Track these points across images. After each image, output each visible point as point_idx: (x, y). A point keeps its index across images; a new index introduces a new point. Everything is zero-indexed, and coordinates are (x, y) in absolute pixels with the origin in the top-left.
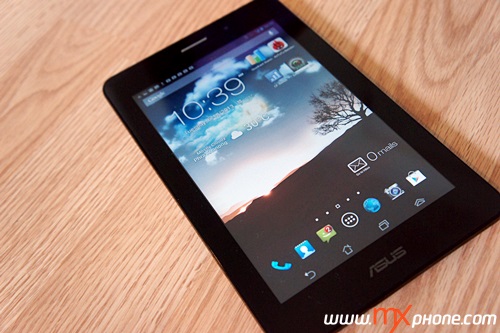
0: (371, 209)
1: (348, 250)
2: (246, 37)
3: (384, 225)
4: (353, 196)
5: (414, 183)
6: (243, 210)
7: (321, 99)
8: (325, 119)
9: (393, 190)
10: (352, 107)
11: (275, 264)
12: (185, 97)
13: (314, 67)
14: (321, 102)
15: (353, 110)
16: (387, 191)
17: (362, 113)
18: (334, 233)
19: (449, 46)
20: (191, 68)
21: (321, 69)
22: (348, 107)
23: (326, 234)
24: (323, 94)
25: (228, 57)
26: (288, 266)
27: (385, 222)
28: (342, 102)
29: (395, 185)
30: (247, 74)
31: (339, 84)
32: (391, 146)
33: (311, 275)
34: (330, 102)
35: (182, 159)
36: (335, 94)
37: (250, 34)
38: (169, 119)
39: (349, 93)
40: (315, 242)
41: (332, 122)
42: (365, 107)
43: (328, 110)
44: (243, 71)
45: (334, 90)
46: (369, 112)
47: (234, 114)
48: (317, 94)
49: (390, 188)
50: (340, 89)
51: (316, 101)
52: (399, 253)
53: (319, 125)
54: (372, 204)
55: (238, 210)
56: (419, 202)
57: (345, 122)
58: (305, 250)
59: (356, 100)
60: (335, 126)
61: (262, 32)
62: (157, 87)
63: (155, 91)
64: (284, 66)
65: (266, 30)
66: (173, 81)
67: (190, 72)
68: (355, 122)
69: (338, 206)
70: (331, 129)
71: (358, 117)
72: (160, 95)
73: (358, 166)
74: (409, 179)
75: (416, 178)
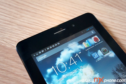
2: (82, 32)
7: (117, 72)
12: (56, 60)
13: (112, 54)
14: (116, 74)
20: (59, 44)
21: (115, 56)
24: (117, 70)
25: (73, 41)
37: (84, 30)
38: (49, 71)
45: (122, 69)
47: (79, 73)
48: (115, 69)
51: (114, 73)
61: (88, 31)
62: (43, 51)
63: (42, 53)
64: (99, 51)
65: (90, 30)
66: (50, 49)
67: (58, 46)
72: (44, 56)
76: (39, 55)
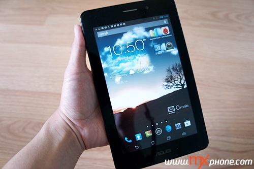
0: (168, 130)
1: (153, 143)
2: (154, 18)
4: (164, 122)
5: (186, 126)
6: (123, 111)
7: (171, 70)
8: (168, 82)
9: (178, 126)
10: (181, 81)
11: (126, 139)
14: (170, 72)
15: (180, 83)
16: (176, 125)
17: (183, 85)
18: (151, 134)
20: (124, 24)
22: (179, 80)
23: (148, 134)
24: (173, 68)
25: (141, 26)
26: (130, 141)
27: (170, 137)
28: (178, 76)
29: (179, 124)
31: (181, 66)
32: (186, 106)
33: (137, 148)
34: (174, 74)
36: (178, 71)
37: (156, 17)
39: (183, 73)
40: (144, 135)
41: (170, 84)
42: (185, 83)
43: (171, 77)
45: (178, 68)
46: (185, 86)
48: (171, 67)
50: (180, 69)
51: (169, 71)
52: (168, 151)
53: (165, 83)
54: (169, 128)
55: (120, 110)
56: (184, 134)
57: (175, 87)
58: (139, 137)
59: (184, 78)
60: (171, 87)
61: (162, 19)
62: (106, 27)
63: (104, 30)
65: (164, 19)
66: (114, 28)
67: (123, 26)
68: (179, 89)
69: (157, 124)
70: (169, 88)
71: (181, 87)
72: (106, 33)
73: (171, 110)
74: (185, 123)
75: (188, 124)
76: (101, 30)
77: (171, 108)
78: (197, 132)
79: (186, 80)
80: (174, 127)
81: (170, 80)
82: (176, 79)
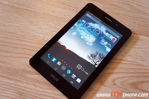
0: (68, 72)
1: (56, 69)
2: (115, 31)
3: (64, 76)
4: (70, 67)
5: (77, 80)
6: (61, 44)
7: (98, 54)
8: (92, 56)
9: (74, 76)
10: (97, 62)
11: (49, 54)
12: (91, 22)
13: (109, 50)
15: (96, 62)
16: (73, 75)
17: (96, 64)
18: (59, 65)
19: (129, 84)
20: (101, 21)
21: (108, 52)
22: (97, 61)
23: (59, 63)
25: (106, 28)
26: (49, 57)
27: (65, 76)
28: (98, 59)
29: (75, 76)
30: (102, 35)
31: (104, 57)
32: (87, 73)
33: (48, 62)
34: (98, 56)
35: (72, 27)
36: (100, 57)
38: (83, 21)
39: (102, 60)
40: (56, 62)
41: (91, 58)
42: (98, 65)
43: (95, 56)
44: (103, 33)
45: (102, 56)
46: (96, 66)
47: (88, 35)
48: (100, 53)
49: (74, 75)
50: (103, 58)
52: (57, 80)
53: (89, 55)
54: (69, 72)
55: (61, 43)
56: (72, 82)
57: (92, 61)
58: (54, 60)
59: (100, 63)
61: (118, 34)
62: (92, 15)
63: (91, 15)
64: (107, 43)
66: (95, 18)
67: (99, 21)
68: (92, 64)
69: (67, 64)
70: (89, 58)
71: (94, 64)
72: (90, 17)
73: (79, 67)
74: (78, 79)
75: (79, 81)
76: (90, 14)
77: (80, 66)
78: (78, 89)
79: (100, 64)
80: (71, 74)
81: (93, 56)
82: (96, 59)
